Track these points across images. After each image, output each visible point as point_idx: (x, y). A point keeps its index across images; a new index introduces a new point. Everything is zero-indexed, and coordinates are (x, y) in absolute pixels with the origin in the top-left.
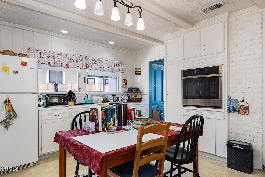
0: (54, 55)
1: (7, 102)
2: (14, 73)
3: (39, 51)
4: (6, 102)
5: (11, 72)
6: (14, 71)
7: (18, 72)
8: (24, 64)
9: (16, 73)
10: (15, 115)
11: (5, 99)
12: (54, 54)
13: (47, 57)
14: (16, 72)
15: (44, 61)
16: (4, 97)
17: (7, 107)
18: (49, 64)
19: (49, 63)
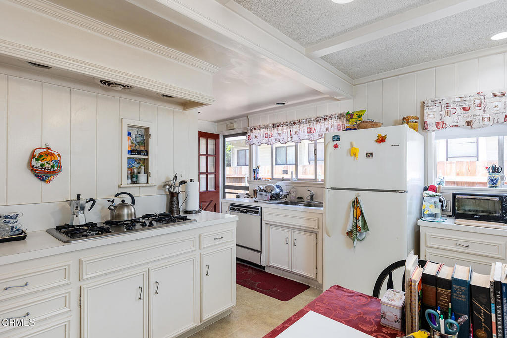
0: (483, 101)
1: (356, 203)
2: (367, 157)
3: (444, 103)
4: (354, 202)
5: (362, 155)
6: (367, 154)
7: (372, 154)
8: (381, 139)
9: (369, 157)
10: (366, 227)
11: (353, 198)
12: (482, 98)
13: (464, 109)
14: (370, 155)
15: (456, 121)
16: (352, 195)
17: (355, 211)
18: (468, 125)
19: (469, 123)
